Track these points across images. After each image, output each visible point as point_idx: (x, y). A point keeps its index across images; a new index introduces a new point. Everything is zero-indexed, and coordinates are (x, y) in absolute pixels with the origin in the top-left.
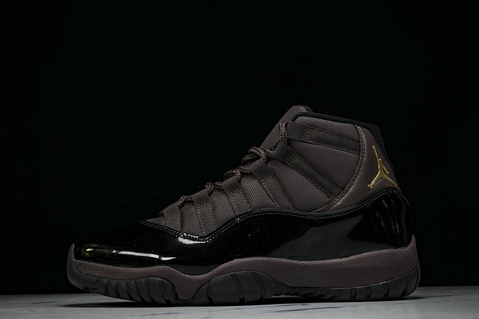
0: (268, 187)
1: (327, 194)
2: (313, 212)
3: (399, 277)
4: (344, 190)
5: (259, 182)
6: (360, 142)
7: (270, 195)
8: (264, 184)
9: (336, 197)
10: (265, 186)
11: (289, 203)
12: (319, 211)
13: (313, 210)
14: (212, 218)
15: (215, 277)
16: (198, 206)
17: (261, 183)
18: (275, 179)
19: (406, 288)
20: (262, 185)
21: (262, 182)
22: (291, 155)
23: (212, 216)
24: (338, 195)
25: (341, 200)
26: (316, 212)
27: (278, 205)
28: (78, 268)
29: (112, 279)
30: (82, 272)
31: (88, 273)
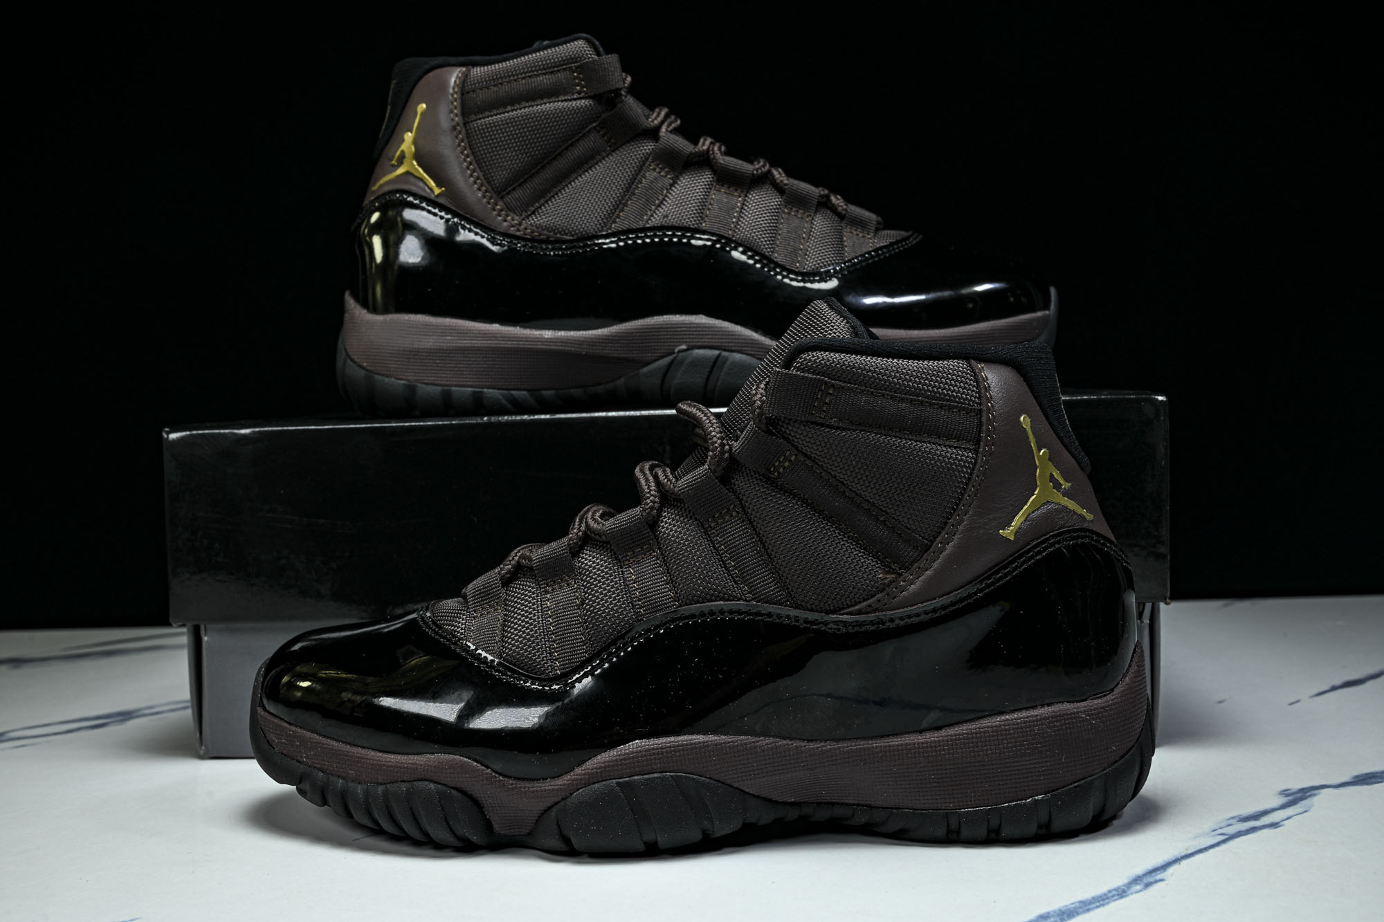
0: (725, 543)
1: (882, 562)
2: (842, 614)
3: (1083, 781)
4: (928, 549)
5: (702, 526)
6: (981, 411)
7: (728, 564)
8: (714, 533)
9: (908, 569)
10: (717, 540)
11: (778, 588)
12: (859, 612)
13: (843, 608)
14: (580, 623)
15: (579, 790)
16: (548, 586)
17: (706, 532)
18: (743, 521)
19: (1104, 806)
20: (710, 537)
21: (710, 529)
22: (785, 456)
23: (579, 616)
24: (912, 563)
25: (920, 578)
26: (851, 613)
27: (749, 593)
28: (268, 737)
29: (336, 776)
30: (275, 749)
31: (286, 752)
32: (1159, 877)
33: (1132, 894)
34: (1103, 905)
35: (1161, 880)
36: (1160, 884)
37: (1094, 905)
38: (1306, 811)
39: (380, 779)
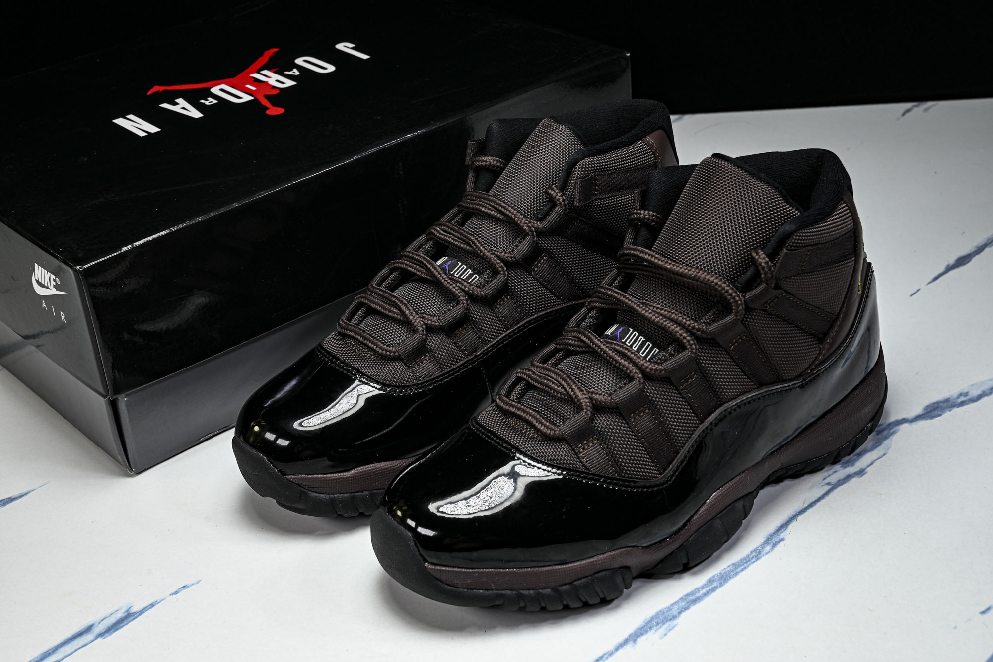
4: (836, 320)
10: (736, 357)
11: (772, 374)
14: (664, 435)
15: (692, 536)
21: (730, 352)
23: (662, 431)
26: (807, 373)
27: (757, 382)
28: (448, 583)
29: (526, 590)
30: (460, 588)
31: (472, 588)
32: (782, 536)
33: (763, 555)
34: (745, 568)
35: (783, 540)
36: (782, 543)
37: (740, 569)
38: (884, 455)
39: (567, 581)
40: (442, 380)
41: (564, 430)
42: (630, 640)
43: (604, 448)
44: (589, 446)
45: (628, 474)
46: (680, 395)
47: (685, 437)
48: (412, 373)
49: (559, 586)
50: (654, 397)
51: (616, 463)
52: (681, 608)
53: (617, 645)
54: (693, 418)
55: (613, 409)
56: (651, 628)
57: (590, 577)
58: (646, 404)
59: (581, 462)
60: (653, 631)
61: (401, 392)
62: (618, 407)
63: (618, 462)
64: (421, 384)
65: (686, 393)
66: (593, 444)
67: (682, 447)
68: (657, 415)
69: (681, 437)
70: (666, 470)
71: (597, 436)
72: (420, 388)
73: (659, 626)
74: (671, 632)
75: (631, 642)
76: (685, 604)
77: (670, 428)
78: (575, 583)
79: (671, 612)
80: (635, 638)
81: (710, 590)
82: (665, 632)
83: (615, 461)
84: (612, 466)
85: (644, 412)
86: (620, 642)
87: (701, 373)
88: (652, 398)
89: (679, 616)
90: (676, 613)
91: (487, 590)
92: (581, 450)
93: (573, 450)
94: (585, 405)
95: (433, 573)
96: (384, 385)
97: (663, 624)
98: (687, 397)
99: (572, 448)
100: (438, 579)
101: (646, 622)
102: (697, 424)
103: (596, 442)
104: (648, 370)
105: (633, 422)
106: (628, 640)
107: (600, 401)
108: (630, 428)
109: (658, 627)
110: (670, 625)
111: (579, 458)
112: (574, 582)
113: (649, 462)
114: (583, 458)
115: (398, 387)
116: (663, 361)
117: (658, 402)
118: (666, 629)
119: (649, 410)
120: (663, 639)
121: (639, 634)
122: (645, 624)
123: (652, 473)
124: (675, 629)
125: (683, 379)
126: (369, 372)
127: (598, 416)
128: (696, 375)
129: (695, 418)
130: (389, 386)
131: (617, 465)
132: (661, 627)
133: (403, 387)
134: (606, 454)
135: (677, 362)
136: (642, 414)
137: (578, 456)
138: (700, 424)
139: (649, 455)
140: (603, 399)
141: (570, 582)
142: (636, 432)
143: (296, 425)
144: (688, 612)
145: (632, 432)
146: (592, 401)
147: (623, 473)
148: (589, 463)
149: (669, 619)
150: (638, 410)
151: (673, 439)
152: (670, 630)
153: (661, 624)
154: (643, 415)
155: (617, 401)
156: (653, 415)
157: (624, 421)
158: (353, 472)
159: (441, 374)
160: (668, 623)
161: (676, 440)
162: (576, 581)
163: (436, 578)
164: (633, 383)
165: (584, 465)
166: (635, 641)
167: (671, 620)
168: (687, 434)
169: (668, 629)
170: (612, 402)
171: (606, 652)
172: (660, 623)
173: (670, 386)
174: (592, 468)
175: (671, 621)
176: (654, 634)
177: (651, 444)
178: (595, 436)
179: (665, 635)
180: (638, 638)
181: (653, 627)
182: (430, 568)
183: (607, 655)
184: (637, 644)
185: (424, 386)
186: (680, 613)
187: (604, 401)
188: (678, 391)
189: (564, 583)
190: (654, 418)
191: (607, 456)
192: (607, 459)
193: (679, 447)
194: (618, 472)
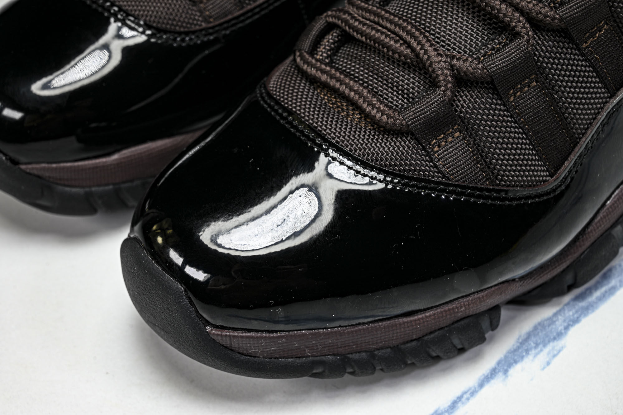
28: (241, 351)
29: (356, 353)
30: (259, 357)
31: (278, 356)
39: (414, 337)
40: (242, 21)
41: (411, 120)
42: (499, 371)
43: (470, 144)
44: (446, 142)
45: (505, 181)
46: (582, 56)
47: (589, 119)
48: (200, 11)
49: (402, 344)
50: (544, 62)
51: (488, 166)
52: (567, 321)
53: (482, 378)
54: (599, 91)
55: (482, 83)
56: (527, 351)
57: (446, 329)
58: (533, 74)
59: (436, 166)
60: (531, 357)
61: (183, 40)
62: (493, 81)
63: (491, 163)
64: (213, 28)
65: (592, 53)
66: (453, 138)
67: (583, 134)
68: (547, 89)
69: (582, 120)
70: (558, 170)
71: (459, 125)
72: (211, 34)
73: (539, 349)
74: (556, 359)
75: (501, 374)
76: (573, 315)
77: (567, 108)
78: (426, 338)
79: (554, 326)
80: (505, 368)
81: (606, 292)
82: (548, 359)
83: (486, 162)
84: (481, 169)
85: (529, 86)
86: (486, 375)
87: (615, 21)
88: (541, 63)
89: (566, 333)
90: (561, 328)
91: (299, 357)
92: (436, 149)
93: (424, 149)
94: (444, 80)
95: (219, 339)
96: (158, 31)
97: (545, 346)
98: (592, 59)
99: (422, 145)
100: (226, 347)
101: (520, 340)
102: (606, 98)
103: (457, 134)
104: (541, 16)
105: (512, 102)
106: (497, 371)
107: (465, 72)
108: (508, 111)
109: (537, 351)
110: (553, 348)
111: (432, 160)
112: (423, 336)
113: (535, 160)
114: (439, 160)
115: (180, 33)
116: (557, 5)
117: (550, 69)
118: (548, 354)
119: (537, 82)
120: (546, 370)
121: (512, 361)
122: (518, 344)
123: (541, 176)
124: (561, 354)
125: (589, 32)
126: (135, 11)
127: (460, 95)
128: (607, 24)
129: (603, 90)
130: (165, 32)
131: (489, 168)
132: (541, 350)
133: (187, 33)
134: (472, 152)
135: (581, 6)
136: (526, 89)
137: (430, 157)
138: (610, 98)
139: (535, 150)
140: (470, 69)
141: (417, 337)
142: (517, 117)
143: (36, 88)
144: (577, 327)
145: (511, 116)
146: (453, 71)
147: (497, 179)
148: (448, 168)
149: (552, 337)
150: (521, 84)
151: (570, 123)
152: (555, 356)
153: (541, 346)
154: (528, 91)
155: (493, 72)
156: (542, 89)
157: (499, 102)
158: (116, 157)
159: (241, 12)
160: (551, 344)
161: (574, 124)
162: (426, 335)
163: (223, 346)
164: (517, 42)
165: (440, 172)
166: (506, 372)
167: (555, 339)
168: (591, 114)
169: (552, 354)
170: (485, 73)
171: (466, 390)
172: (540, 344)
173: (568, 44)
174: (452, 175)
175: (555, 341)
176: (533, 360)
177: (538, 133)
178: (456, 127)
179: (548, 364)
180: (510, 368)
181: (531, 349)
182: (214, 334)
183: (468, 395)
184: (509, 377)
185: (217, 31)
186: (567, 328)
187: (472, 71)
188: (579, 50)
189: (410, 339)
190: (543, 94)
191: (474, 155)
192: (475, 160)
193: (579, 134)
194: (490, 178)
